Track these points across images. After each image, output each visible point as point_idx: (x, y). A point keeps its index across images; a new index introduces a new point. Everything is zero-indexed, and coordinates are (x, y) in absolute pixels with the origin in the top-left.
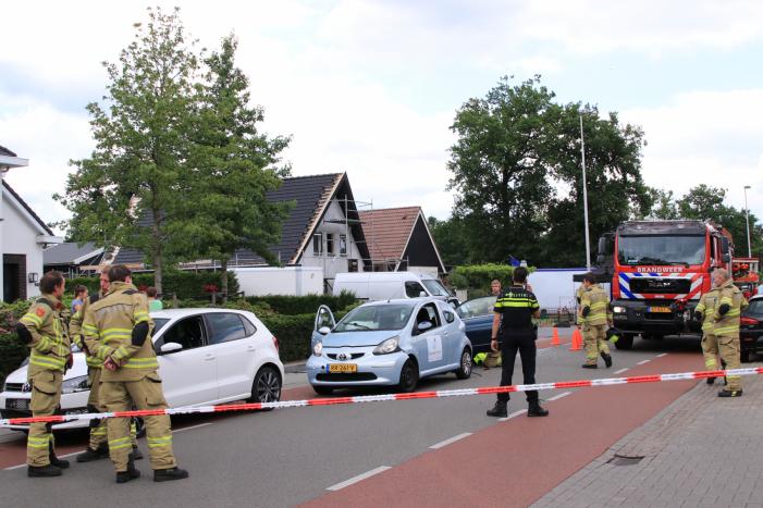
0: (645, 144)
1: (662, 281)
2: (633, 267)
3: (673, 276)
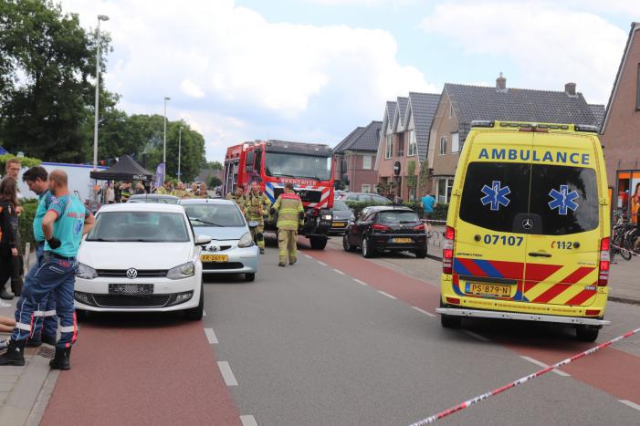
1: (300, 192)
2: (278, 178)
3: (309, 188)
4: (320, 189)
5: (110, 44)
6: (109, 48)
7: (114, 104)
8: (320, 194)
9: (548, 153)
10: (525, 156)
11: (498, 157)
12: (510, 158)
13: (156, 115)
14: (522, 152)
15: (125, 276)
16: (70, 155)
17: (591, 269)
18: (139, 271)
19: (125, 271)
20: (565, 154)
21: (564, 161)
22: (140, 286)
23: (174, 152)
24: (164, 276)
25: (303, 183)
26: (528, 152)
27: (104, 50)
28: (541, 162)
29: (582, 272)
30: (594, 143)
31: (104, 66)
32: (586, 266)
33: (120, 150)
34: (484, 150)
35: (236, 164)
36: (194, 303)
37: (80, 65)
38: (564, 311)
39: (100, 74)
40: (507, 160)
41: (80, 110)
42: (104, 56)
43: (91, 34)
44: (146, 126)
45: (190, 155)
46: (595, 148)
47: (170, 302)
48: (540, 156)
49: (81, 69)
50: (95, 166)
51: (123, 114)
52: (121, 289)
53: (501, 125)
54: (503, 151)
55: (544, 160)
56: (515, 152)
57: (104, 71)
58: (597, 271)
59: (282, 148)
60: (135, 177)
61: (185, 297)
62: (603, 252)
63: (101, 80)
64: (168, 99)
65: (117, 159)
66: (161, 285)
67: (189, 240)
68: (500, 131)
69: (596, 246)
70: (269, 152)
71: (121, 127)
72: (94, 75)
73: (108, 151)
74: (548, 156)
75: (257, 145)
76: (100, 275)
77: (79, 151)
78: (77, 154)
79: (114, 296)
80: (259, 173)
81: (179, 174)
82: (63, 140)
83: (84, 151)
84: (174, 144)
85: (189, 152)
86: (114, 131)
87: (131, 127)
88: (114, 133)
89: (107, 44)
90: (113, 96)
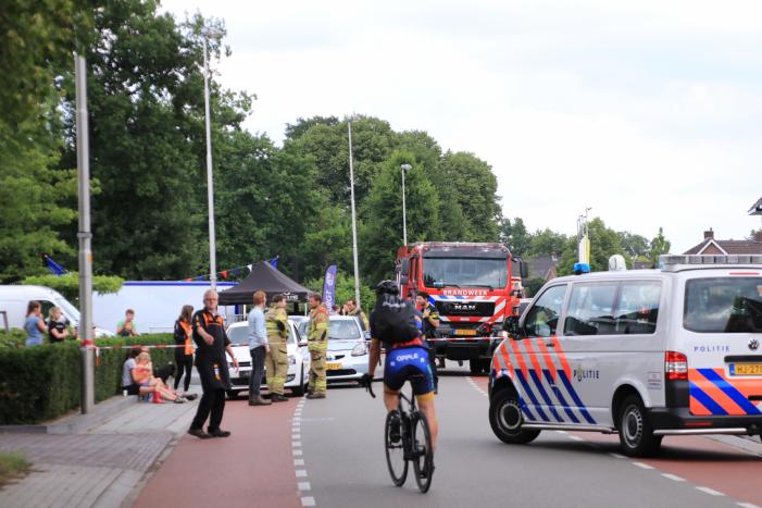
0: (228, 54)
3: (479, 299)
4: (493, 299)
5: (224, 41)
6: (222, 49)
8: (493, 305)
16: (162, 261)
37: (169, 82)
43: (188, 24)
49: (171, 91)
50: (213, 282)
51: (264, 143)
65: (250, 267)
70: (428, 258)
77: (176, 253)
78: (174, 258)
82: (146, 234)
83: (187, 252)
84: (393, 205)
85: (429, 222)
86: (245, 185)
87: (284, 173)
88: (246, 190)
89: (219, 43)
90: (236, 98)
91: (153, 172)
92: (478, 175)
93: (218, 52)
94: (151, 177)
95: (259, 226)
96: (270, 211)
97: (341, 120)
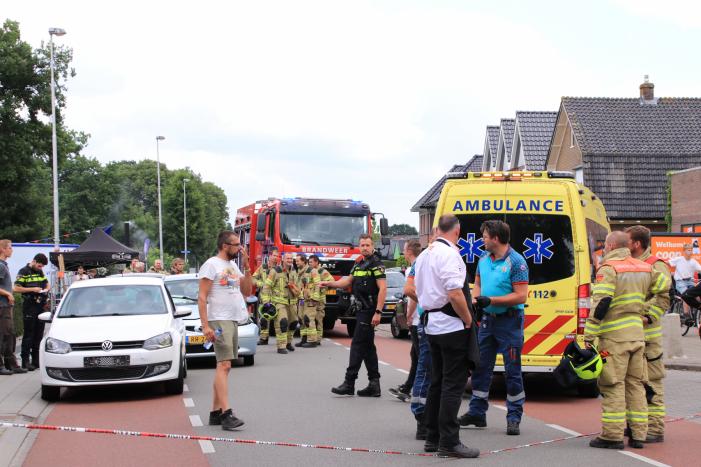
1: (327, 263)
2: (298, 246)
3: (339, 257)
4: (352, 258)
5: (70, 65)
6: (69, 71)
7: (79, 148)
9: (521, 202)
10: (498, 206)
11: (472, 209)
12: (484, 209)
13: (148, 161)
14: (495, 202)
15: (101, 349)
16: (16, 230)
17: (570, 317)
18: (114, 343)
19: (100, 344)
20: (539, 202)
21: (537, 209)
22: (115, 358)
23: (177, 218)
24: (141, 347)
25: (331, 250)
26: (502, 202)
27: (60, 75)
28: (514, 212)
29: (560, 321)
30: (568, 190)
31: (63, 99)
32: (564, 314)
33: (91, 220)
34: (458, 202)
35: (248, 231)
36: (172, 374)
37: (25, 96)
38: (545, 361)
39: (57, 111)
40: (481, 211)
41: (29, 163)
42: (61, 81)
44: (132, 178)
45: (202, 221)
46: (569, 194)
47: (147, 373)
48: (513, 205)
49: (27, 102)
50: (57, 244)
51: (95, 164)
52: (96, 362)
53: (475, 176)
54: (477, 202)
55: (517, 209)
56: (489, 202)
57: (64, 105)
58: (575, 319)
59: (300, 206)
60: (113, 256)
61: (163, 368)
62: (581, 300)
63: (58, 118)
64: (160, 138)
65: (88, 232)
66: (137, 356)
67: (167, 312)
68: (474, 182)
69: (573, 294)
70: (285, 213)
71: (91, 183)
72: (48, 112)
73: (73, 222)
74: (521, 205)
75: (270, 204)
76: (74, 350)
77: (30, 225)
78: (28, 228)
79: (91, 369)
80: (273, 240)
81: (186, 251)
82: (6, 210)
83: (39, 223)
84: (176, 205)
85: (199, 216)
86: (82, 190)
87: (108, 182)
88: (82, 193)
89: (67, 65)
90: (77, 136)
91: (12, 162)
92: (217, 196)
93: (66, 73)
94: (10, 165)
95: (91, 216)
96: (98, 207)
97: (137, 162)
